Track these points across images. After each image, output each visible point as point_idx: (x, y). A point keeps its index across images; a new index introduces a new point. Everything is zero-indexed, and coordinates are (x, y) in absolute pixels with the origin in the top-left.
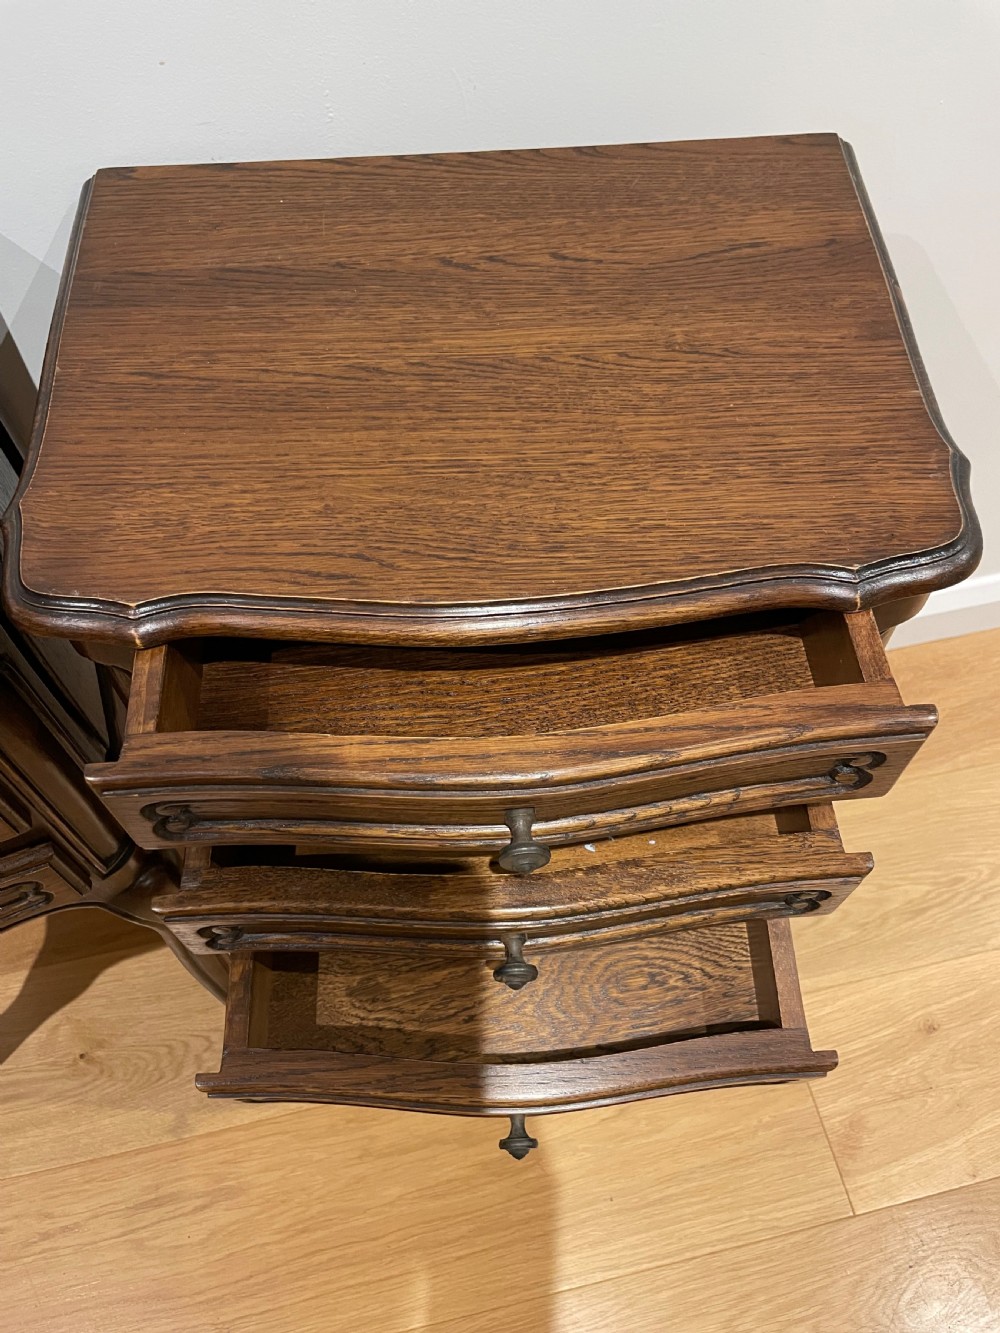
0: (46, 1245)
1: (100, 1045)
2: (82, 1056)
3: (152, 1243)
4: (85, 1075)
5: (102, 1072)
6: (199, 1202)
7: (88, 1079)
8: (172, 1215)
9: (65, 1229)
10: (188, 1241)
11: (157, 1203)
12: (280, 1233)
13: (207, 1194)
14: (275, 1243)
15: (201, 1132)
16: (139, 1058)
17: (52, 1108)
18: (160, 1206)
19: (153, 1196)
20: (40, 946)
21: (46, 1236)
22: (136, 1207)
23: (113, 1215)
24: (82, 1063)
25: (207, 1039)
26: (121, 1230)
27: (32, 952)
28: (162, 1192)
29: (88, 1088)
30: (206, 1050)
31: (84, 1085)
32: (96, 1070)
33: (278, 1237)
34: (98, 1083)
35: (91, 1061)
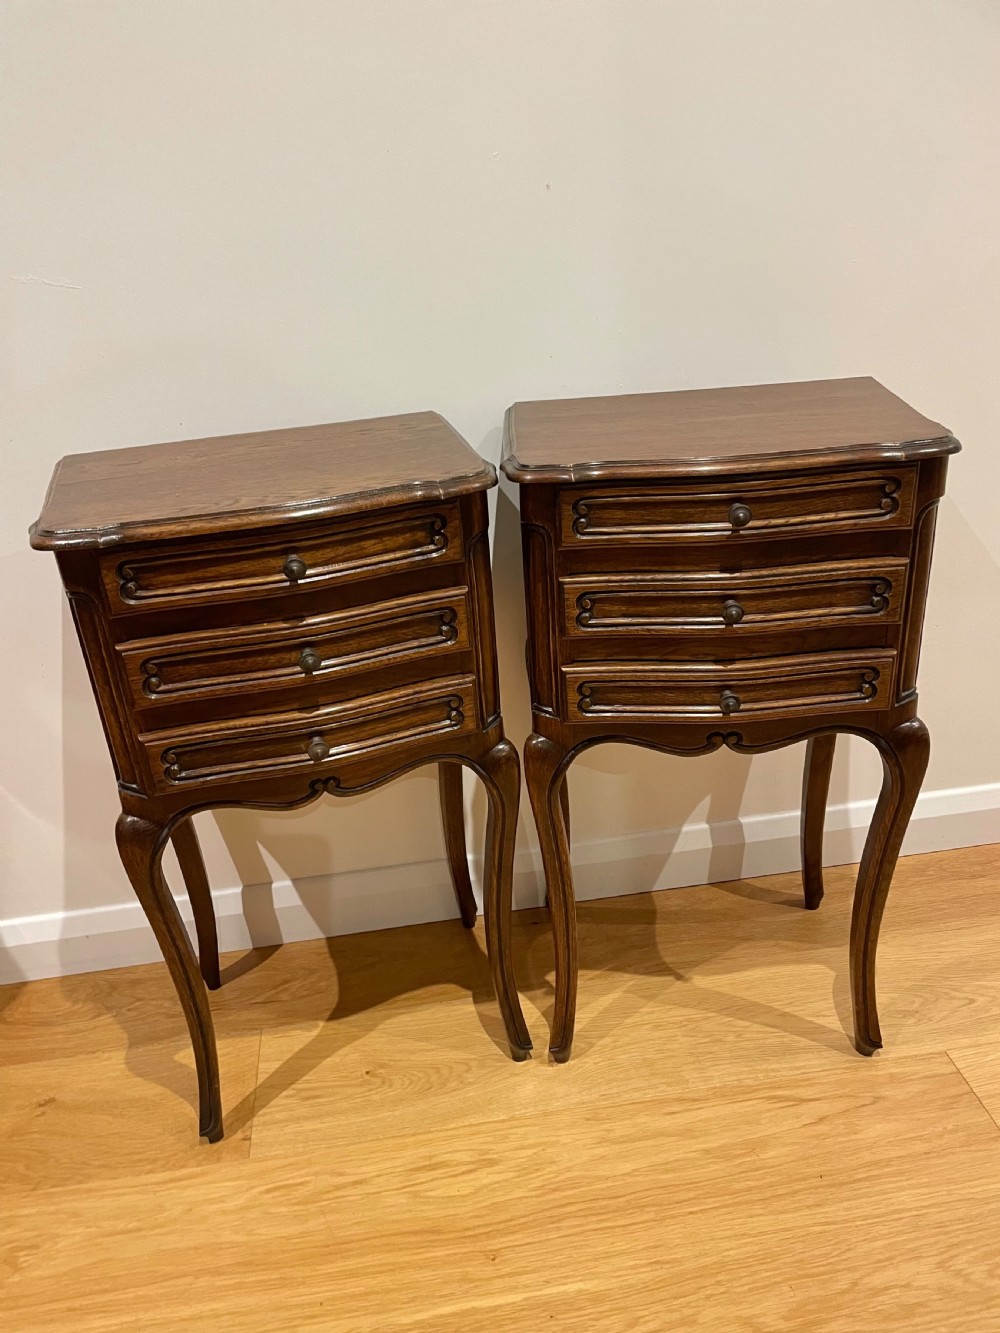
0: (340, 1193)
1: (382, 1066)
2: (367, 1073)
3: (427, 1194)
4: (370, 1084)
5: (384, 1083)
6: (464, 1168)
7: (372, 1087)
8: (444, 1176)
9: (353, 1183)
10: (458, 1193)
11: (431, 1168)
12: (535, 1190)
13: (472, 1163)
14: (537, 1196)
16: (413, 1075)
18: (434, 1169)
19: (427, 1163)
20: (334, 1006)
21: (338, 1188)
22: (412, 1170)
23: (395, 1174)
24: (367, 1077)
25: (467, 1065)
26: (401, 1185)
27: (328, 1009)
28: (434, 1161)
29: (373, 1092)
30: (467, 1071)
31: (370, 1090)
32: (379, 1082)
33: (533, 1193)
34: (380, 1090)
35: (375, 1076)
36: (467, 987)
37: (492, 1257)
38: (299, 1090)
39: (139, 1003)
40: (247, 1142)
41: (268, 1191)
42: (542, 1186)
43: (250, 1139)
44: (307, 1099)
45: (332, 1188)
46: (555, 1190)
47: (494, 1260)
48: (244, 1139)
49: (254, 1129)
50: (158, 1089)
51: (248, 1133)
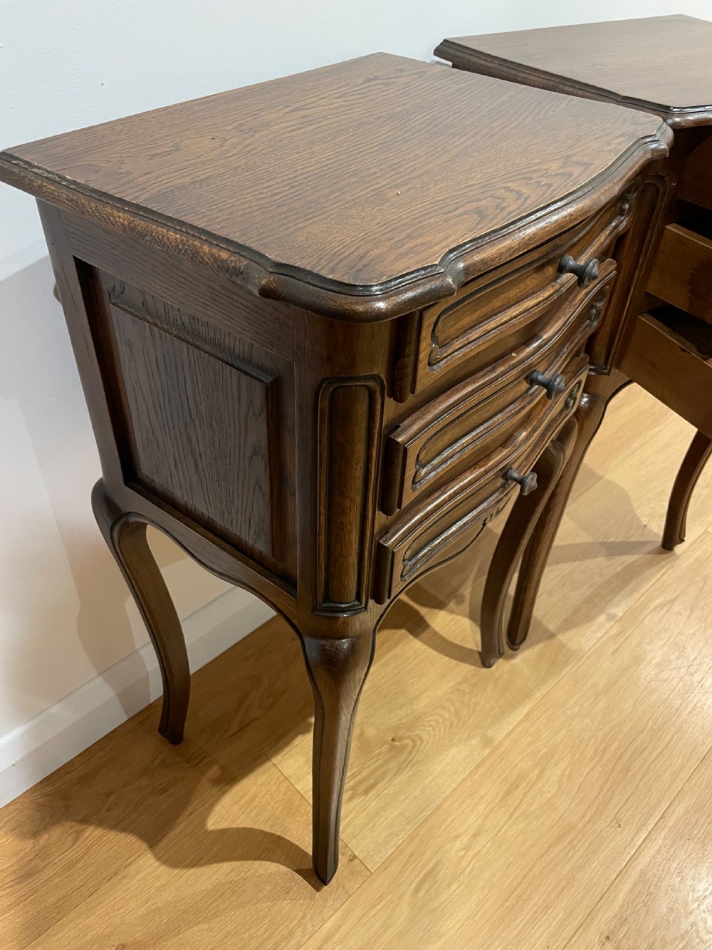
0: (471, 853)
2: (393, 740)
3: (532, 809)
4: (404, 748)
5: (413, 741)
6: (537, 771)
7: (408, 750)
8: (528, 787)
9: (475, 836)
10: (550, 795)
11: (514, 786)
12: (593, 759)
13: (537, 764)
14: (599, 762)
15: (502, 736)
16: (429, 721)
17: (402, 778)
18: (517, 787)
19: (508, 785)
21: (467, 848)
22: (504, 797)
23: (495, 810)
24: (396, 744)
25: (458, 690)
26: (508, 814)
28: (510, 780)
29: (413, 754)
30: (464, 696)
31: (410, 753)
32: (410, 743)
33: (595, 761)
34: (417, 748)
35: (401, 739)
36: (397, 627)
37: (617, 825)
38: (354, 788)
39: (112, 798)
40: (356, 861)
41: (417, 890)
42: (596, 751)
43: (355, 857)
44: (366, 792)
45: (462, 853)
46: (605, 749)
47: (620, 826)
48: (351, 860)
49: (349, 845)
50: (225, 867)
51: (350, 852)
